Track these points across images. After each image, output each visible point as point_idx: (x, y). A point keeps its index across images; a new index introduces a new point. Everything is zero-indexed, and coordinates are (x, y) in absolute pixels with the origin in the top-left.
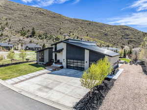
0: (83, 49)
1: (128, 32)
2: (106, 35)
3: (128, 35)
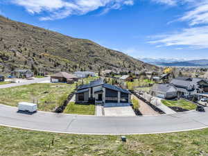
1: (93, 49)
2: (69, 51)
3: (93, 53)
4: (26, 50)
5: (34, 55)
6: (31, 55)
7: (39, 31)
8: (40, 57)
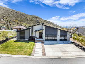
0: (57, 29)
2: (27, 20)
4: (6, 18)
5: (10, 21)
6: (9, 21)
7: (14, 11)
8: (13, 22)
